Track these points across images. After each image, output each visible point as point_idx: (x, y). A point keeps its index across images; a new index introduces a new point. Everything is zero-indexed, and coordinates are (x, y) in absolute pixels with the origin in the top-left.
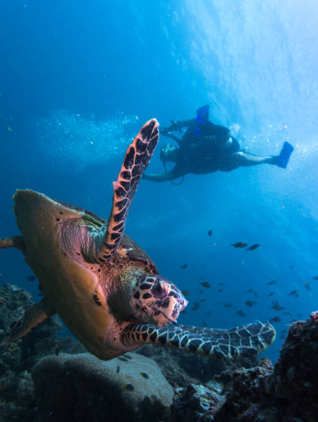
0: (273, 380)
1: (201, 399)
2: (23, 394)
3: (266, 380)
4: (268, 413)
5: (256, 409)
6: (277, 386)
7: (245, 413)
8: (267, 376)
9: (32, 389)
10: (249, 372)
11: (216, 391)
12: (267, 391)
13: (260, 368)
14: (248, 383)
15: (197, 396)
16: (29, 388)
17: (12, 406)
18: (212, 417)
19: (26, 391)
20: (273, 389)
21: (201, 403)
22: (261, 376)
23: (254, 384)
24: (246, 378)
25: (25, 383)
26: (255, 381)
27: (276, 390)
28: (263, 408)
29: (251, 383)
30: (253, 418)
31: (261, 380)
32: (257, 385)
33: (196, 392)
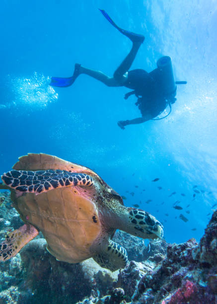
0: (199, 250)
1: (140, 271)
2: (14, 267)
3: (193, 251)
4: (194, 273)
5: (185, 270)
6: (202, 254)
7: (176, 274)
8: (193, 248)
9: (20, 264)
10: (180, 246)
11: (150, 267)
12: (194, 258)
13: (188, 243)
14: (179, 253)
15: (137, 270)
16: (18, 263)
17: (6, 274)
18: (151, 277)
19: (16, 265)
20: (198, 256)
21: (140, 274)
22: (189, 248)
23: (183, 254)
24: (177, 249)
25: (15, 260)
26: (184, 252)
27: (201, 257)
28: (190, 269)
29: (182, 253)
30: (183, 276)
31: (189, 251)
32: (185, 255)
33: (136, 266)
